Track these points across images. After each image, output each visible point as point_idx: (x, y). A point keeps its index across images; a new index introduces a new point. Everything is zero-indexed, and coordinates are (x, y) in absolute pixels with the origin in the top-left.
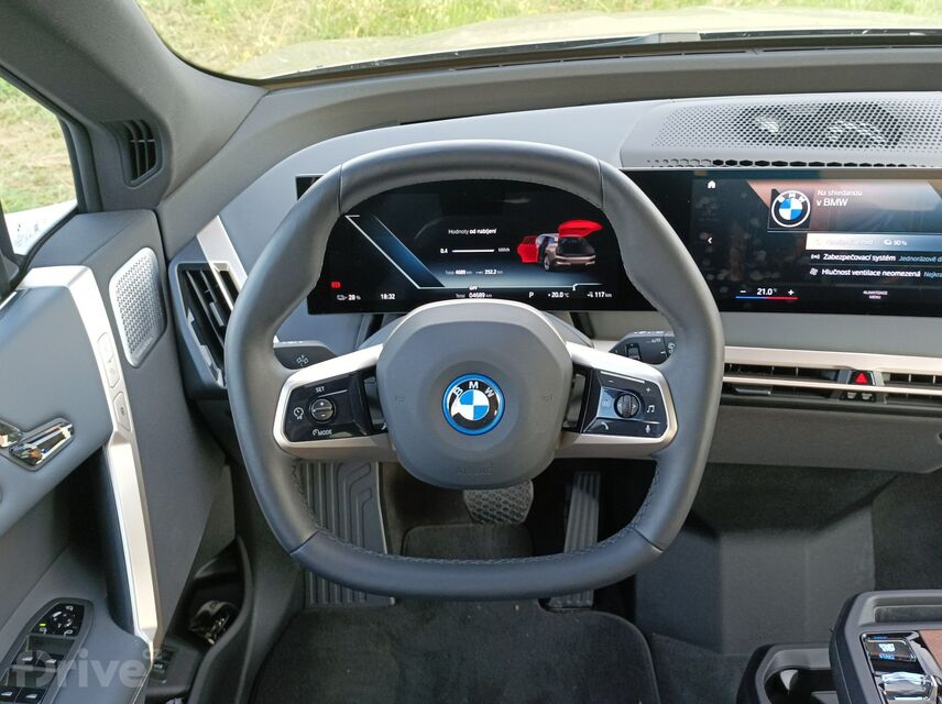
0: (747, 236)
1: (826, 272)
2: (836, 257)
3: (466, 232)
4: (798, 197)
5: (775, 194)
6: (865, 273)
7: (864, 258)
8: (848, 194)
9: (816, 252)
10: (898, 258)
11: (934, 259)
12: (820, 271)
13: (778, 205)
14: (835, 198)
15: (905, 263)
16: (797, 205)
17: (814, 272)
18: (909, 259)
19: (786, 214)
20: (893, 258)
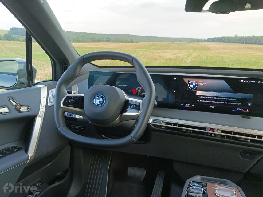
0: (183, 91)
1: (201, 101)
2: (203, 97)
3: (121, 85)
4: (194, 82)
5: (189, 81)
6: (210, 101)
7: (210, 98)
8: (206, 82)
9: (199, 96)
10: (218, 98)
11: (227, 99)
12: (200, 101)
13: (190, 84)
14: (203, 83)
15: (220, 99)
16: (194, 84)
17: (198, 101)
18: (221, 99)
19: (192, 86)
20: (217, 98)
